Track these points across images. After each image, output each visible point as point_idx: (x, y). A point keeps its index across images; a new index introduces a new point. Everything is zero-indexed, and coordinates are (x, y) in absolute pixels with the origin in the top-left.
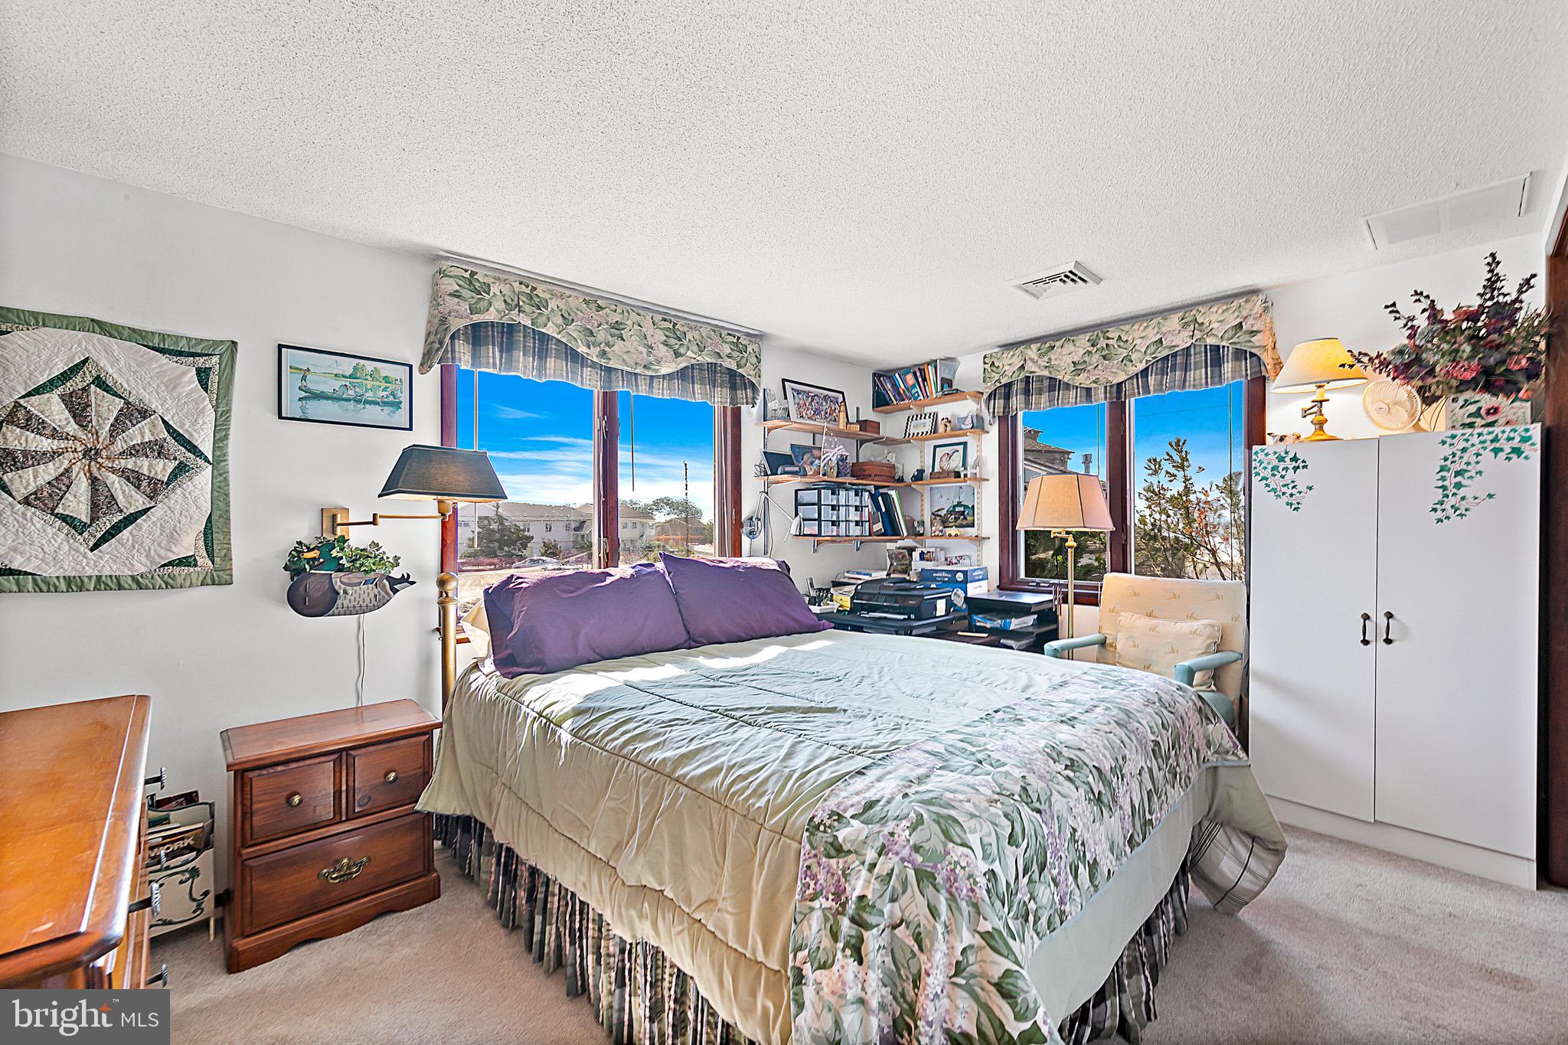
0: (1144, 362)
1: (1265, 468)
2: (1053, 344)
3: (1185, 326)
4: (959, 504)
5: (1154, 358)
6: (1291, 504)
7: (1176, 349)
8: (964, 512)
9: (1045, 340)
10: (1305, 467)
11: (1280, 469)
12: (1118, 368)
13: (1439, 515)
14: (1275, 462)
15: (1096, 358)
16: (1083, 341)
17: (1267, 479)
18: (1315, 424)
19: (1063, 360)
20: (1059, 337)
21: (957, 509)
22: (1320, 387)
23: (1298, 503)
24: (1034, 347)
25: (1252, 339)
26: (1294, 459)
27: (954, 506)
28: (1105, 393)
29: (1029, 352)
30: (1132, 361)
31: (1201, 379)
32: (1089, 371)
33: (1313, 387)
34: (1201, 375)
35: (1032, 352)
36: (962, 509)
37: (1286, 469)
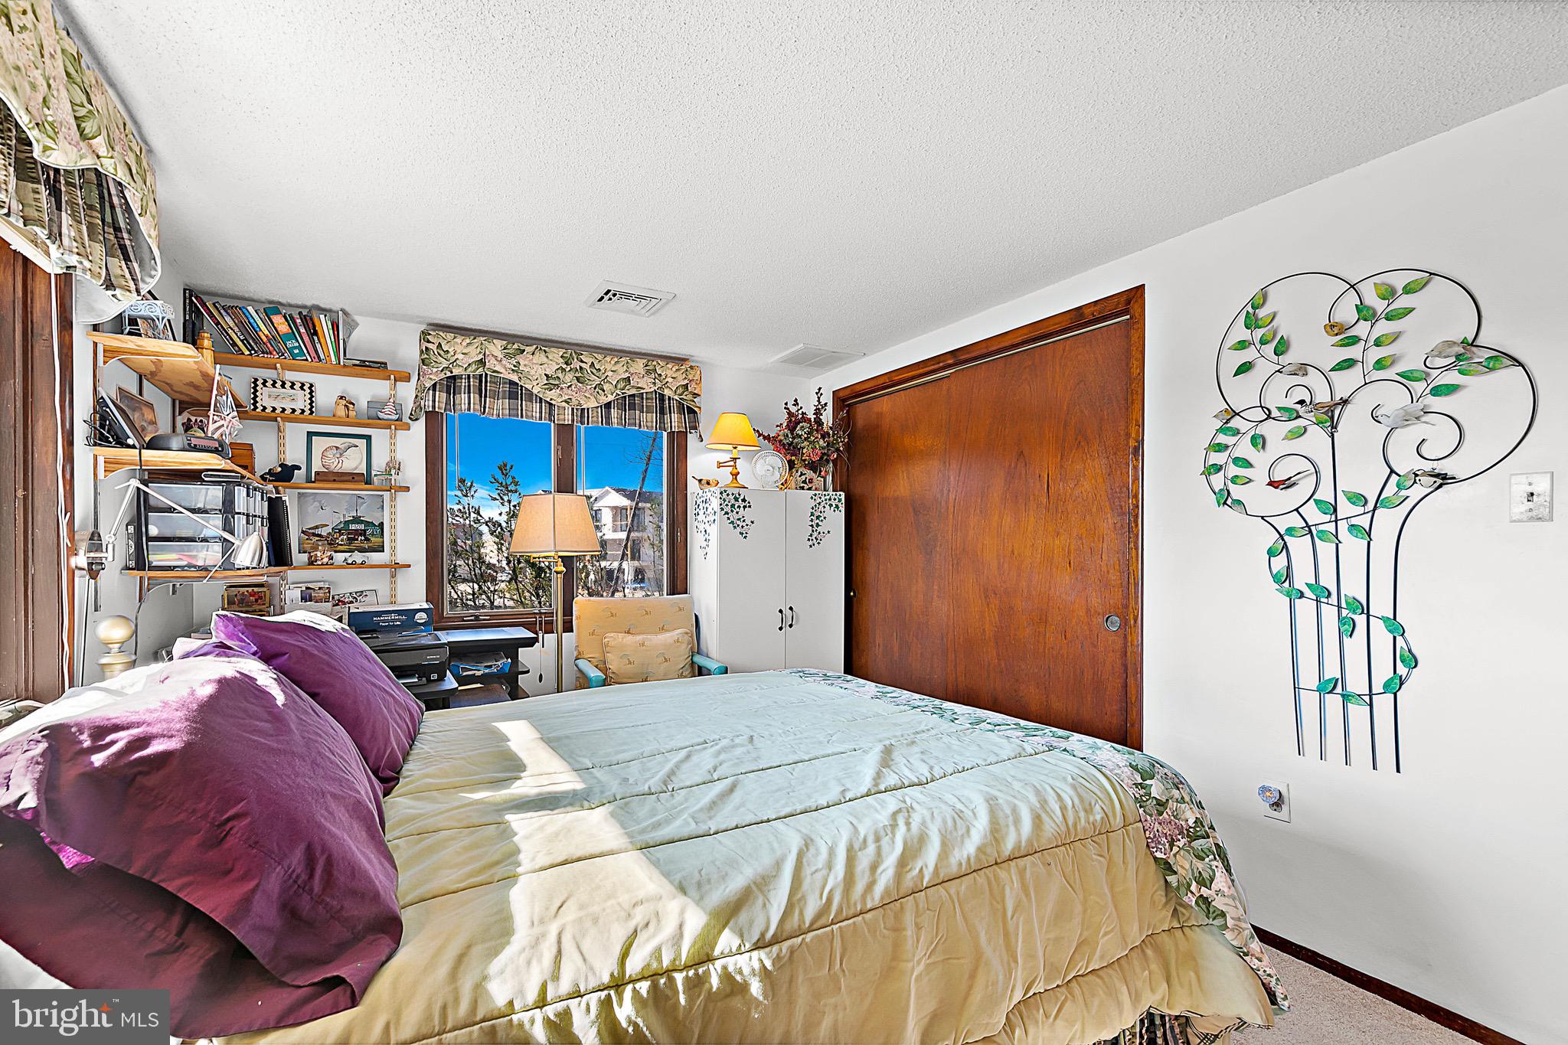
0: (615, 394)
1: (727, 505)
2: (522, 347)
3: (648, 372)
4: (357, 520)
5: (623, 393)
6: (743, 534)
7: (642, 391)
8: (365, 531)
9: (514, 340)
10: (750, 507)
11: (736, 507)
12: (591, 394)
13: (811, 543)
14: (733, 501)
15: (569, 377)
16: (556, 354)
17: (728, 514)
18: (733, 475)
19: (535, 369)
20: (530, 342)
21: (353, 527)
22: (735, 448)
23: (746, 533)
24: (499, 343)
25: (695, 400)
26: (744, 500)
27: (347, 523)
28: (573, 414)
29: (491, 347)
30: (604, 391)
31: (652, 422)
32: (562, 389)
33: (730, 447)
34: (652, 419)
35: (496, 348)
36: (362, 527)
37: (739, 507)
